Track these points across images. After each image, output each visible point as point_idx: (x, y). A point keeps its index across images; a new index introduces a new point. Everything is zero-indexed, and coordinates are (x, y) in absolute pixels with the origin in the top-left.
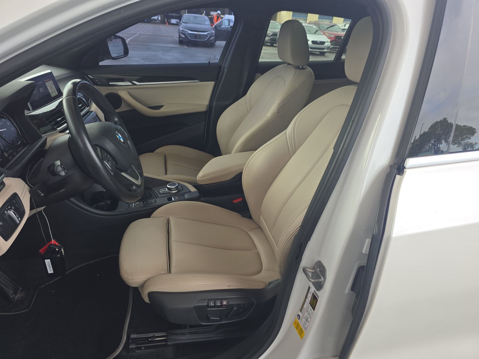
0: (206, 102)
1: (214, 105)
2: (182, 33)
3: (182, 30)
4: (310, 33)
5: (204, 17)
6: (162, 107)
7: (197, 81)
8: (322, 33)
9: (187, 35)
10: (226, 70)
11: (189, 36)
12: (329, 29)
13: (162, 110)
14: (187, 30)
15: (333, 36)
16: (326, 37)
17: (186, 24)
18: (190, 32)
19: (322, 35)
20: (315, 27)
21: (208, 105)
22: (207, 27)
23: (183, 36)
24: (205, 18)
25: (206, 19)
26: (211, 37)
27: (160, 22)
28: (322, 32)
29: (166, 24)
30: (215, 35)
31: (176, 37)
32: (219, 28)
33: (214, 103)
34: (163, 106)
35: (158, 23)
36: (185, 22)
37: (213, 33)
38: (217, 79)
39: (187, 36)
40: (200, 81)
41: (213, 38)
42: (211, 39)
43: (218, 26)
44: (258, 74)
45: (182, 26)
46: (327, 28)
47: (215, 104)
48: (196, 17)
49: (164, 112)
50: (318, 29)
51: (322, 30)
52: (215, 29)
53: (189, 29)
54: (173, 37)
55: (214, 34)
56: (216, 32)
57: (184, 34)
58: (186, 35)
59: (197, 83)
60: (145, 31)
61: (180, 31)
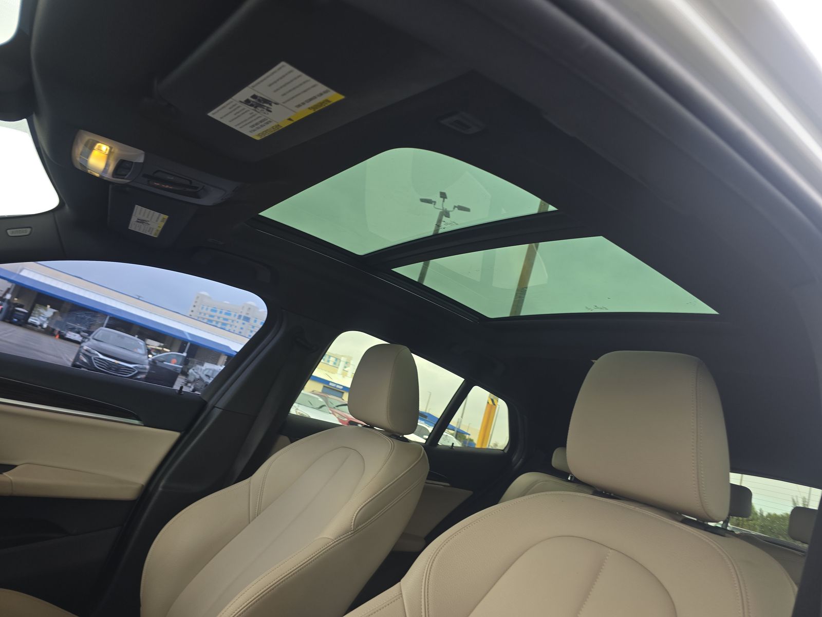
0: (141, 478)
1: (160, 489)
2: (85, 355)
3: (86, 350)
4: (311, 406)
5: (136, 340)
6: (13, 468)
7: (137, 422)
8: (331, 412)
9: (95, 359)
10: (217, 412)
11: (96, 363)
12: (339, 407)
13: (8, 476)
14: (96, 353)
15: (346, 419)
16: (337, 419)
17: (99, 342)
18: (101, 356)
19: (330, 413)
20: (320, 399)
21: (143, 486)
22: (137, 356)
23: (85, 360)
24: (139, 343)
25: (141, 345)
26: (139, 373)
27: (43, 330)
28: (331, 410)
29: (54, 337)
30: (149, 373)
31: (69, 360)
32: (159, 364)
33: (162, 484)
34: (16, 466)
35: (39, 331)
36: (96, 338)
37: (145, 369)
38: (187, 430)
39: (94, 361)
40: (145, 426)
41: (143, 376)
42: (139, 377)
43: (159, 361)
44: (284, 438)
45: (89, 343)
46: (337, 406)
47: (164, 487)
48: (123, 337)
49: (11, 481)
50: (324, 403)
51: (330, 408)
52: (151, 363)
53: (102, 352)
54: (61, 358)
55: (147, 371)
56: (151, 369)
57: (89, 358)
58: (91, 359)
59: (134, 427)
60: (6, 335)
61: (83, 351)
